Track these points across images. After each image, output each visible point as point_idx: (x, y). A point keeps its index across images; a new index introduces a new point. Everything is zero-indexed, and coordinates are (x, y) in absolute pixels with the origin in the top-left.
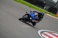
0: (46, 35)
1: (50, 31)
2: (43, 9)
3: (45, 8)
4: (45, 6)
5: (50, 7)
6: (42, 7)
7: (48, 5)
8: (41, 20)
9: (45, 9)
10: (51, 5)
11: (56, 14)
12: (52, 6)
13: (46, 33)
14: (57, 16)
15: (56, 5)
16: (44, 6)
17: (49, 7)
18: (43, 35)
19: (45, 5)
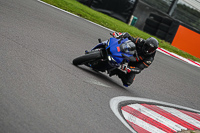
0: (137, 114)
1: (151, 101)
2: (127, 22)
3: (134, 20)
4: (135, 12)
5: (151, 15)
6: (125, 16)
7: (143, 8)
8: (149, 65)
9: (132, 24)
10: (154, 10)
11: (171, 42)
12: (156, 14)
13: (136, 107)
14: (174, 48)
15: (172, 10)
16: (131, 14)
17: (148, 17)
18: (126, 115)
19: (132, 10)
